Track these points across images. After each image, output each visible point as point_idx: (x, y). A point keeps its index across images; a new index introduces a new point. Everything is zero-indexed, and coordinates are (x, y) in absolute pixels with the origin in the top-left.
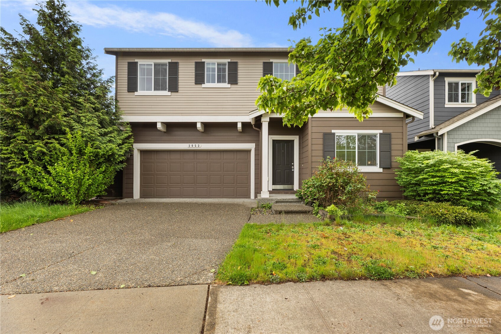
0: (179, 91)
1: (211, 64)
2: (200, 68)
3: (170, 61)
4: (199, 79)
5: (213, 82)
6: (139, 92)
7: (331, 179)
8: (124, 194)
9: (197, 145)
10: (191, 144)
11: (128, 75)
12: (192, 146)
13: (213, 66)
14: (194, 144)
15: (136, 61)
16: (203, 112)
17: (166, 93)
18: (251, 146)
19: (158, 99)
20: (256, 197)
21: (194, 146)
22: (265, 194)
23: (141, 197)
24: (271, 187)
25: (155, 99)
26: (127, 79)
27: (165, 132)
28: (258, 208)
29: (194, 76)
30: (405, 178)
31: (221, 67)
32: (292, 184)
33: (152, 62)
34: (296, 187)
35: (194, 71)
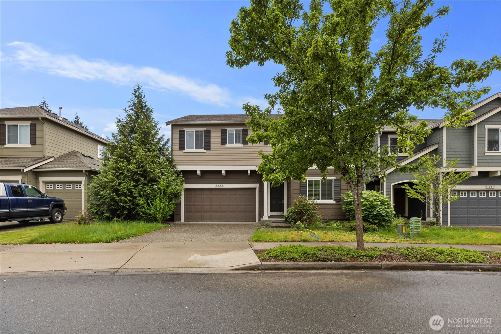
0: (211, 149)
1: (231, 131)
2: (224, 134)
3: (205, 129)
4: (224, 141)
5: (233, 143)
6: (186, 150)
7: (300, 207)
8: (175, 219)
9: (221, 184)
10: (217, 184)
11: (179, 139)
12: (218, 185)
13: (232, 132)
14: (219, 184)
15: (184, 129)
16: (226, 163)
17: (203, 150)
18: (256, 186)
19: (198, 155)
20: (259, 220)
21: (219, 186)
22: (265, 218)
23: (185, 221)
24: (270, 214)
25: (196, 155)
26: (178, 141)
27: (200, 176)
28: (261, 226)
29: (220, 139)
30: (344, 207)
31: (238, 132)
32: (283, 211)
33: (194, 130)
34: (285, 213)
35: (220, 136)
